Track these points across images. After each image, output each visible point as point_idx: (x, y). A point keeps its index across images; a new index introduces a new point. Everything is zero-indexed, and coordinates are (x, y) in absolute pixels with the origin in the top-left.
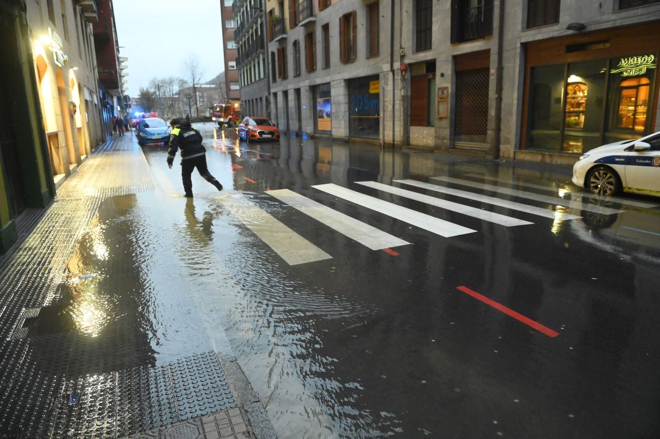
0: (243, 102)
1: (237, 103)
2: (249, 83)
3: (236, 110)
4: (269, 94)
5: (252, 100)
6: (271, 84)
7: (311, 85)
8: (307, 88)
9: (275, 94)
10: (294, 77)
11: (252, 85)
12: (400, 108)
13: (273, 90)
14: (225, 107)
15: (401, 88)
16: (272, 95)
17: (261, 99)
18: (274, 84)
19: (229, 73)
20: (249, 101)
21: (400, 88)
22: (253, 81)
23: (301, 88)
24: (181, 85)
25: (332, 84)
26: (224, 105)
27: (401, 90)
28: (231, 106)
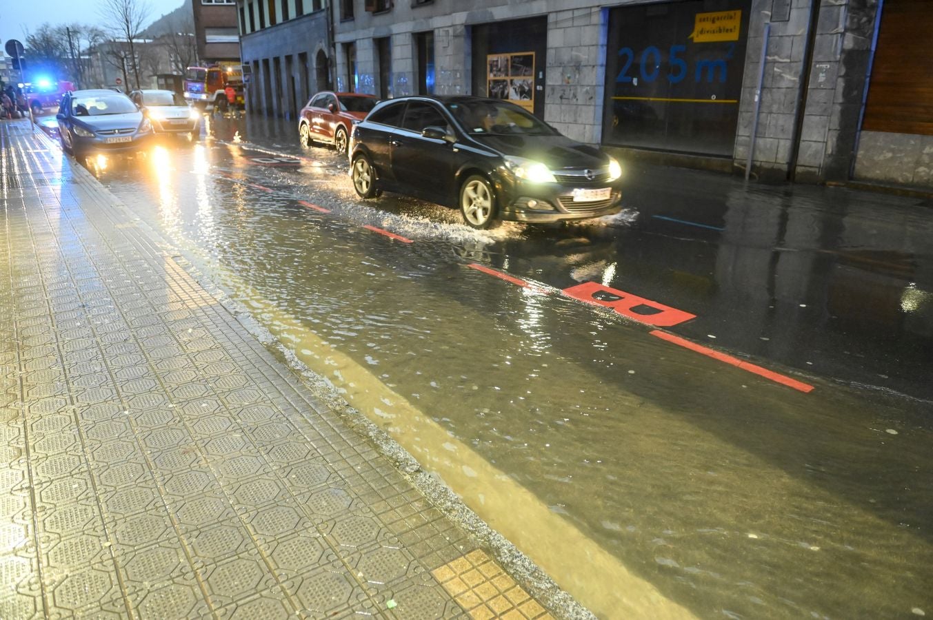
0: (247, 63)
1: (229, 65)
2: (267, 24)
3: (230, 79)
4: (332, 45)
5: (277, 60)
6: (337, 24)
7: (471, 22)
8: (460, 29)
9: (349, 48)
10: (413, 7)
11: (274, 29)
12: (835, 83)
13: (340, 38)
14: (209, 72)
15: (846, 30)
16: (339, 48)
17: (303, 57)
18: (347, 25)
19: (203, 11)
20: (266, 62)
21: (841, 29)
22: (279, 19)
23: (436, 32)
24: (93, 38)
25: (551, 18)
26: (206, 70)
27: (843, 34)
28: (218, 72)
